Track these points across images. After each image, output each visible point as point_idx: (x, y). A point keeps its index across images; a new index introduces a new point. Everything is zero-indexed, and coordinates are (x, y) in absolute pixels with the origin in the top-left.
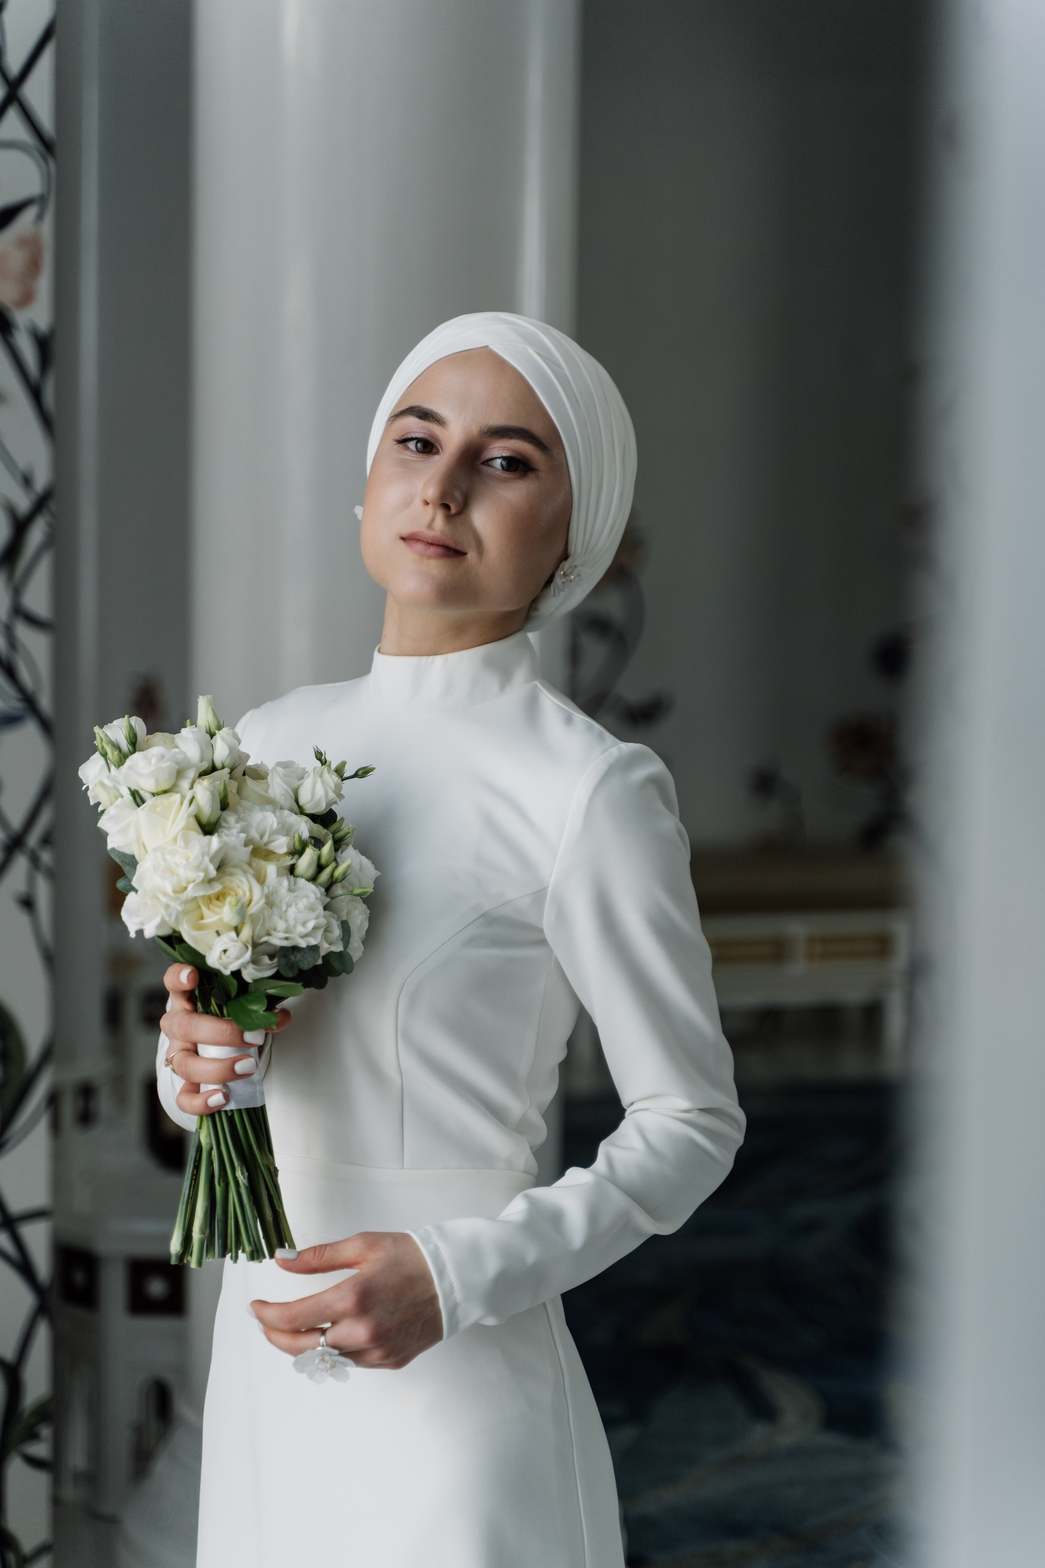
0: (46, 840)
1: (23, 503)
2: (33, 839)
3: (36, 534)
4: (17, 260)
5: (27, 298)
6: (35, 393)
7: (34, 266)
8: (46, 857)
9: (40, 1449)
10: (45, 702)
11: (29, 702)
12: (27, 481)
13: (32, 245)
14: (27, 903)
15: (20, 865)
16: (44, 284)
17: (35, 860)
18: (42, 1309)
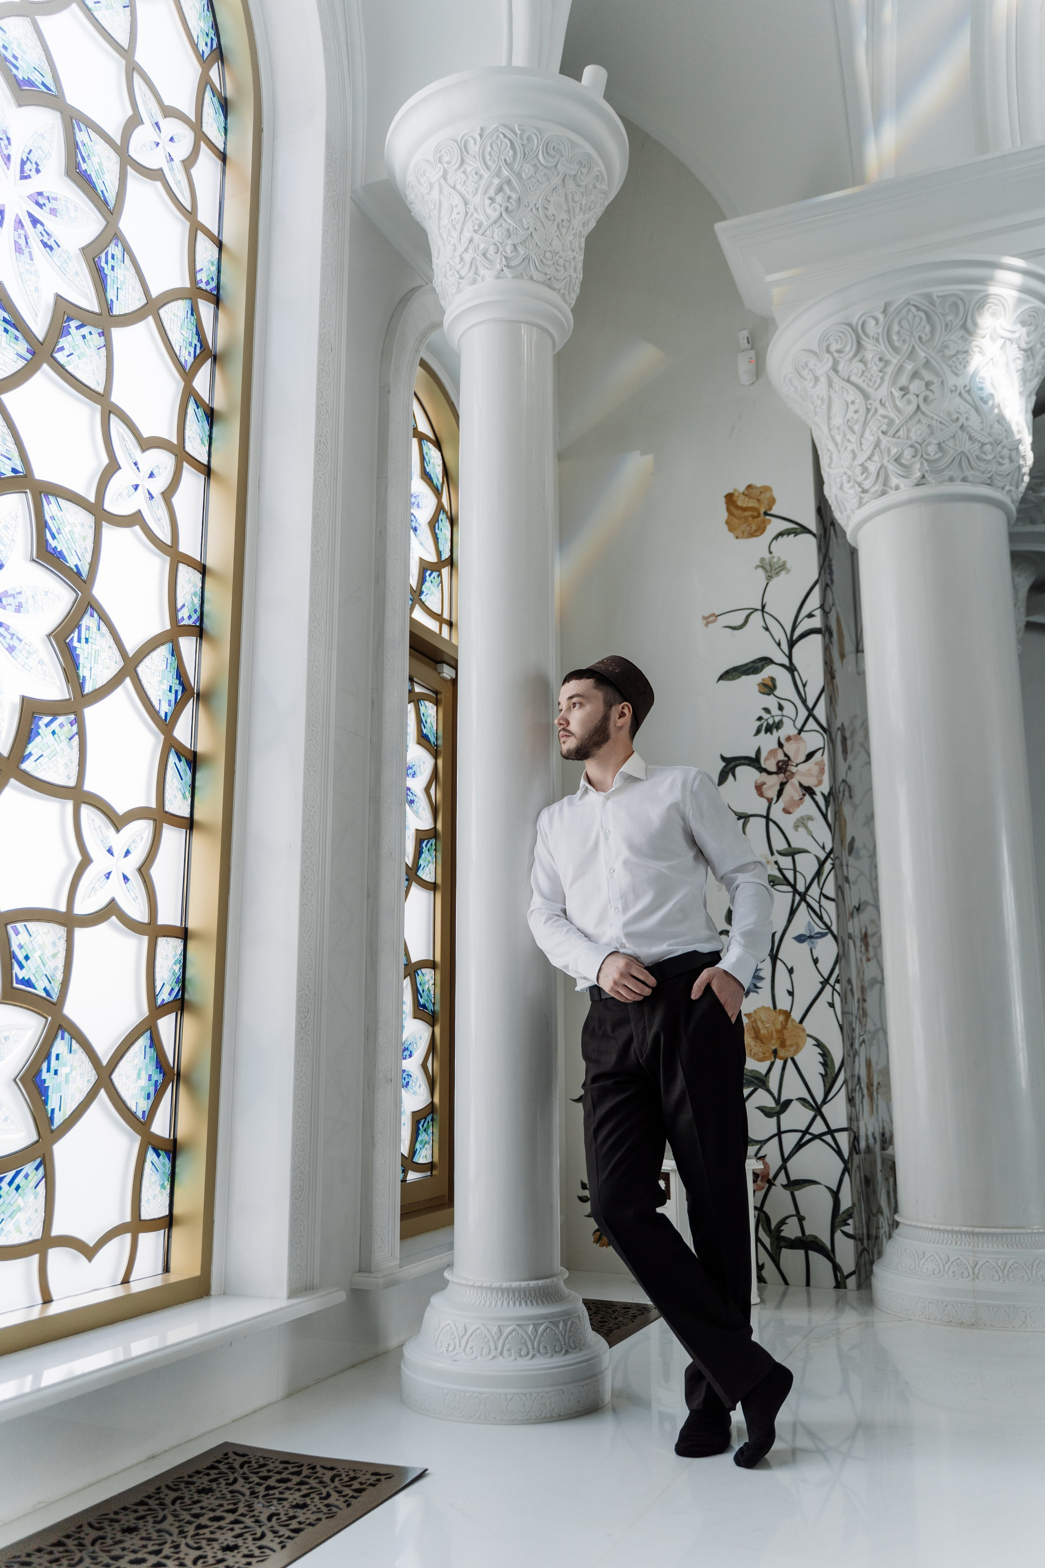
0: (837, 981)
1: (822, 856)
2: (832, 981)
3: (828, 866)
4: (815, 769)
5: (820, 782)
6: (825, 817)
7: (822, 771)
8: (837, 987)
9: (849, 1229)
10: (834, 928)
11: (828, 928)
12: (823, 848)
13: (820, 764)
14: (832, 1005)
15: (828, 989)
16: (826, 777)
17: (833, 987)
18: (846, 1170)
